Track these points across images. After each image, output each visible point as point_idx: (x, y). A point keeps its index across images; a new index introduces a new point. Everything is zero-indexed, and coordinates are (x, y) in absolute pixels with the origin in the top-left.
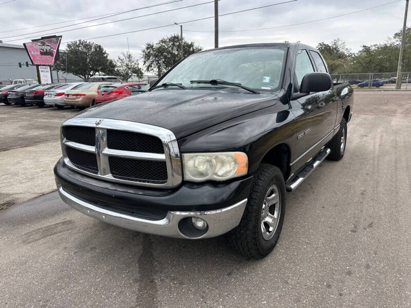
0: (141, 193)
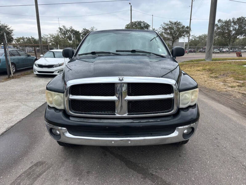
0: (159, 120)
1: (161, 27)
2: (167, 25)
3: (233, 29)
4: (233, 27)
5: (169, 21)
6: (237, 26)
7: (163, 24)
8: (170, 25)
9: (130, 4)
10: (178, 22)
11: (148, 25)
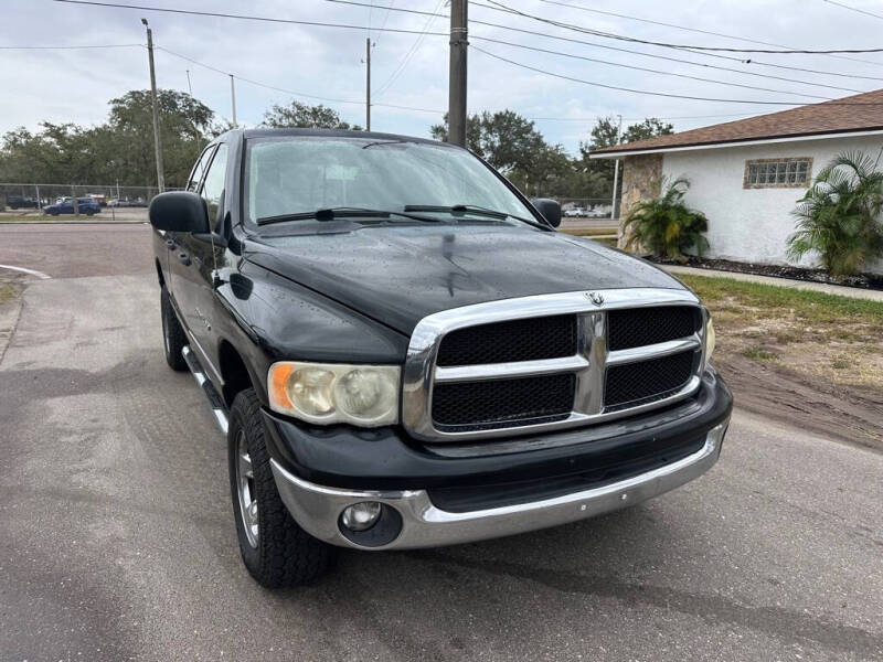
1: (268, 122)
2: (288, 115)
3: (487, 147)
4: (487, 139)
5: (294, 104)
6: (497, 139)
7: (272, 112)
8: (297, 114)
9: (145, 22)
10: (323, 109)
11: (204, 108)
